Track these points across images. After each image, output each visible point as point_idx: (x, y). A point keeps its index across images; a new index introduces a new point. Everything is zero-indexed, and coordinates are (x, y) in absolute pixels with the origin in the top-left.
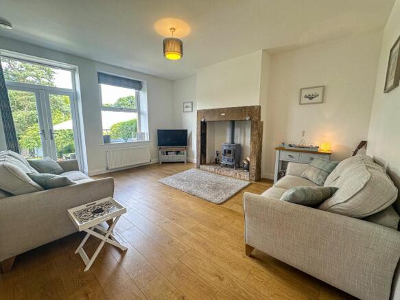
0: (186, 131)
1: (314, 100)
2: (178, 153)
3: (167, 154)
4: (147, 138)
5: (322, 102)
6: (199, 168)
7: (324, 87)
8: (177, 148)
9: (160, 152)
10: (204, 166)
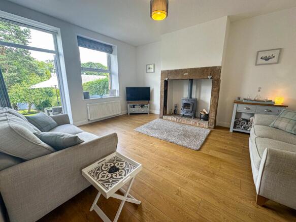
0: (149, 88)
1: (270, 61)
2: (142, 106)
3: (134, 107)
4: (117, 95)
5: (278, 63)
6: (161, 118)
7: (281, 50)
8: (142, 102)
9: (128, 105)
10: (166, 117)
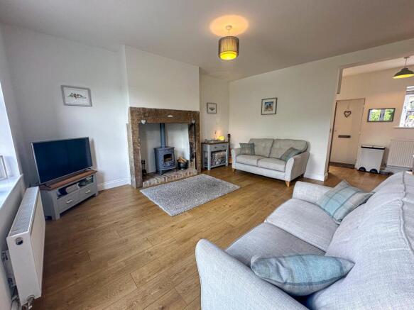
0: (88, 138)
5: (216, 113)
7: (216, 104)
